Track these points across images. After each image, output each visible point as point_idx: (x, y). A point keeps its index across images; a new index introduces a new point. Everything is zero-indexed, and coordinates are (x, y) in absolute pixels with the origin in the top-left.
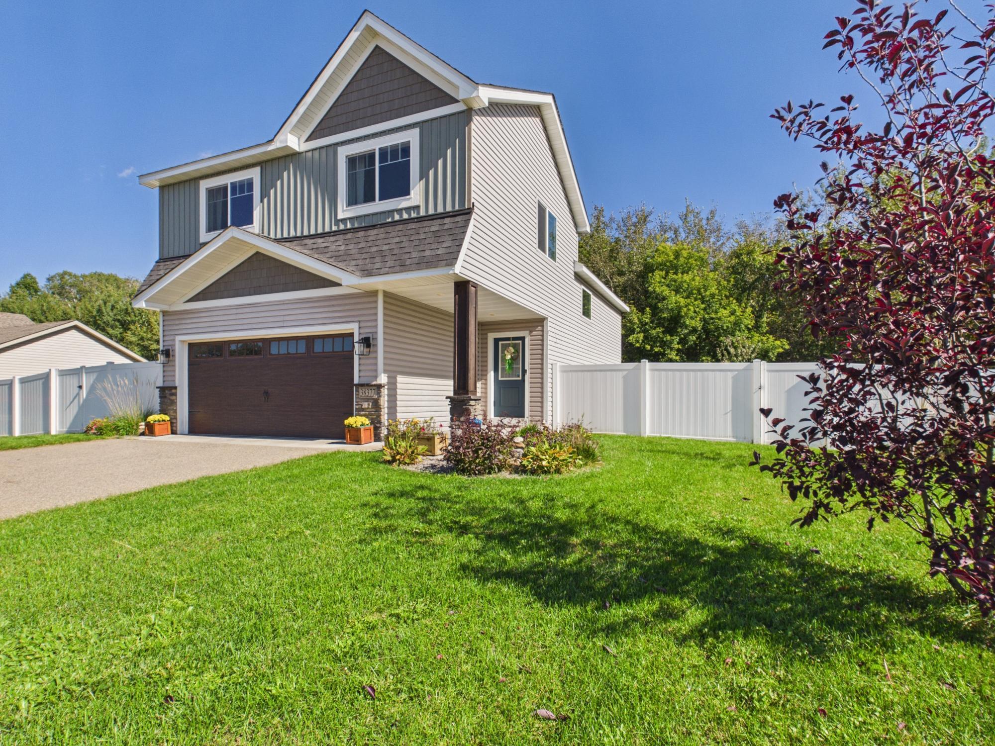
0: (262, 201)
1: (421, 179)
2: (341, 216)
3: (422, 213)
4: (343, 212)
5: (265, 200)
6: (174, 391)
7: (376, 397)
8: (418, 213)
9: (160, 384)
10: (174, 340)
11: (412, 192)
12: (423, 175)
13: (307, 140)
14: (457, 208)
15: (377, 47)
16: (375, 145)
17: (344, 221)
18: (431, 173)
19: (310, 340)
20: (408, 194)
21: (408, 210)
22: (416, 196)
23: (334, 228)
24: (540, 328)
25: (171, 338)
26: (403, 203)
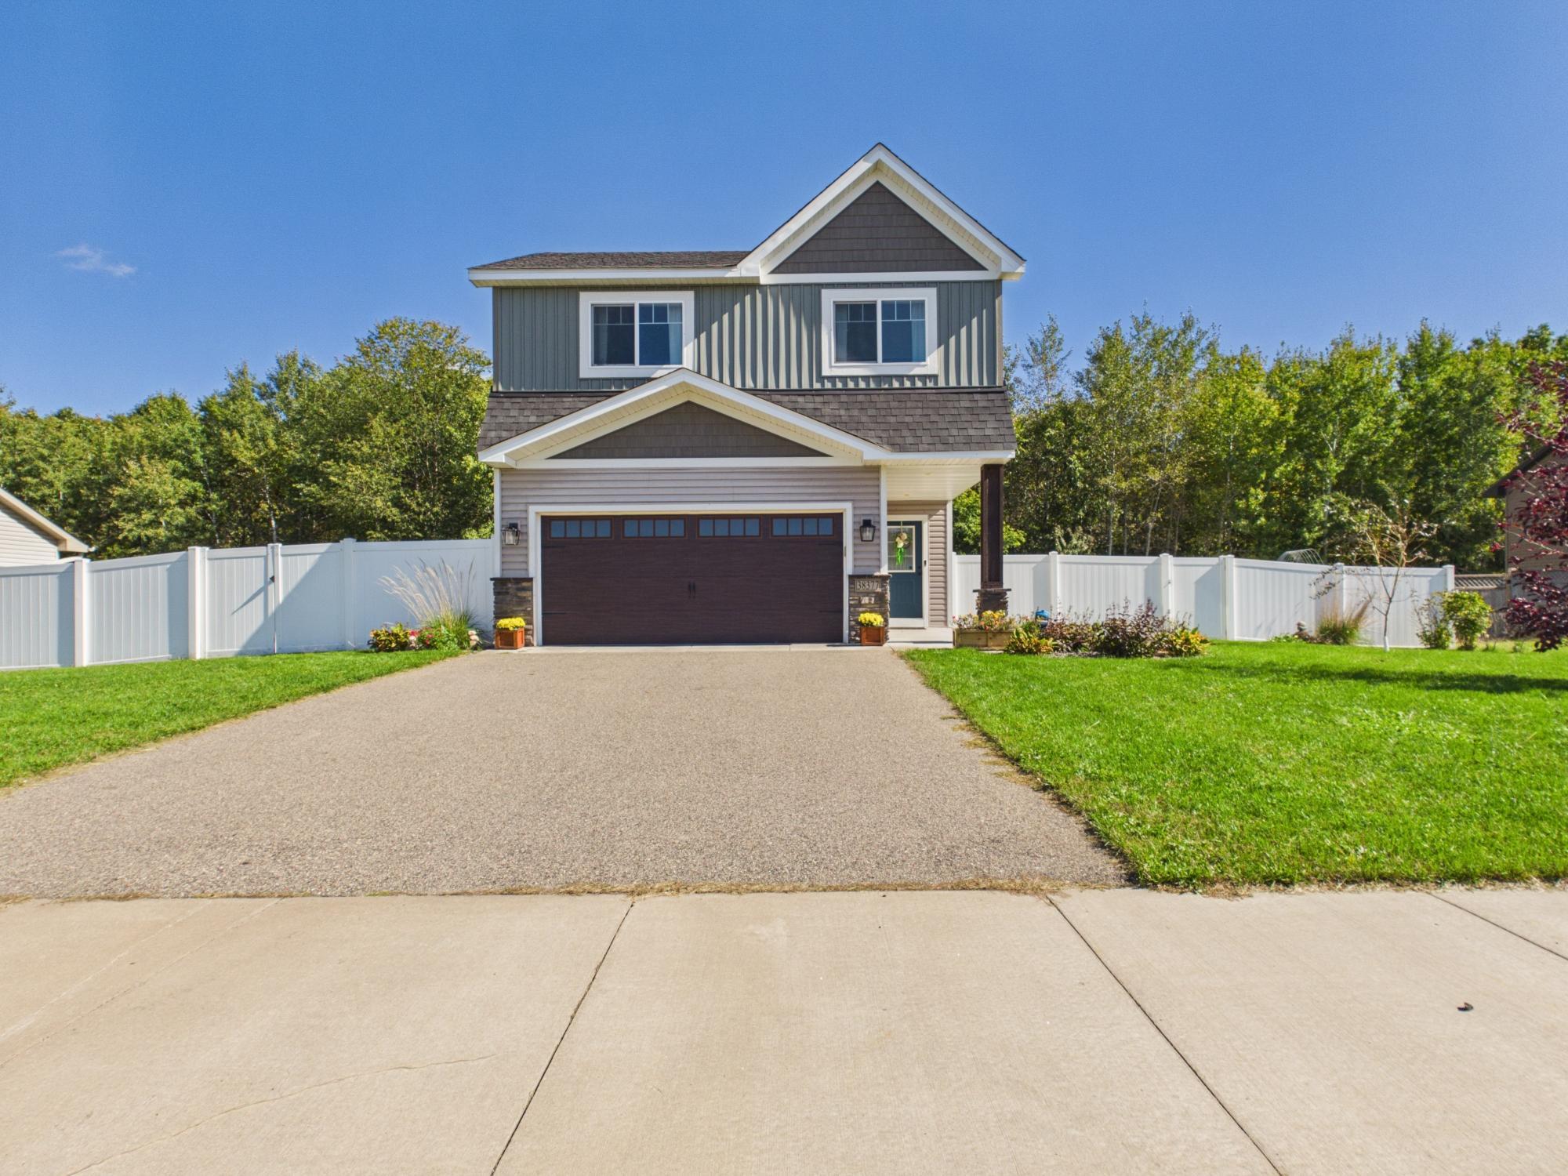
0: (697, 336)
1: (939, 346)
2: (826, 372)
3: (941, 383)
4: (831, 367)
5: (703, 336)
6: (525, 584)
7: (879, 590)
8: (936, 383)
9: (498, 575)
10: (526, 511)
11: (928, 359)
12: (943, 341)
13: (773, 272)
14: (985, 384)
15: (878, 183)
16: (879, 296)
17: (832, 379)
18: (953, 340)
19: (766, 520)
20: (924, 360)
21: (923, 378)
22: (932, 363)
23: (817, 386)
24: (941, 512)
25: (521, 507)
26: (917, 369)
